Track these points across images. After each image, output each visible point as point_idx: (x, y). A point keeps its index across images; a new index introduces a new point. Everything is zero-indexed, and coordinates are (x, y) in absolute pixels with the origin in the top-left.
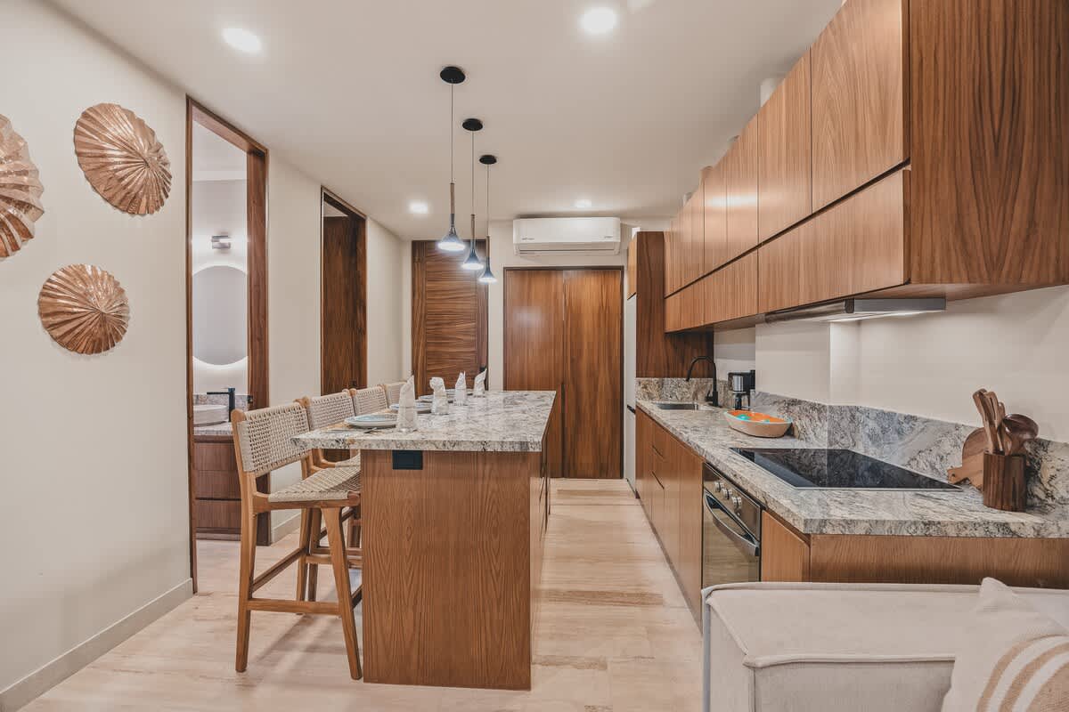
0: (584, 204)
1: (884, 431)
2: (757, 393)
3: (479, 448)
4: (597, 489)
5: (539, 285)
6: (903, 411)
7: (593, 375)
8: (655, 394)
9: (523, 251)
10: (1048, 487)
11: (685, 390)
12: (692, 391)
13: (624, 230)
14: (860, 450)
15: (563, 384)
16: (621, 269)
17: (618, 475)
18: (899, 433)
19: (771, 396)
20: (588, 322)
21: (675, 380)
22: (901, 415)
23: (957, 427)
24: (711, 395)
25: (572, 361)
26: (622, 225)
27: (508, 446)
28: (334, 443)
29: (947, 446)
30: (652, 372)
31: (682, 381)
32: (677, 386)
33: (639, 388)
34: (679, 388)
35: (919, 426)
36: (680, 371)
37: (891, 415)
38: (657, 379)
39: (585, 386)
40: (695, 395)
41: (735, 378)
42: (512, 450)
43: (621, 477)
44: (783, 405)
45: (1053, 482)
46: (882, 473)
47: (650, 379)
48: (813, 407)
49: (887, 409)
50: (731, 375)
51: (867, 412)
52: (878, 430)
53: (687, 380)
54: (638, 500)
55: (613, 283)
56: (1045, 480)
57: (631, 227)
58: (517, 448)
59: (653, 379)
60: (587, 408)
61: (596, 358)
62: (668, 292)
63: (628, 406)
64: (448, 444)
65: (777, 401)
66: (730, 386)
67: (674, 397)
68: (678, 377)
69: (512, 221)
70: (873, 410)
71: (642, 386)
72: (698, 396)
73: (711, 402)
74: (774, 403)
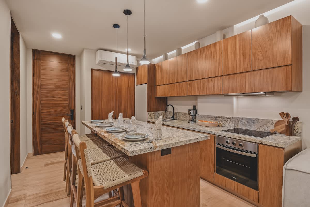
1: (248, 123)
2: (200, 115)
3: (196, 141)
6: (254, 117)
8: (153, 117)
9: (101, 63)
10: (296, 130)
11: (161, 115)
12: (163, 115)
14: (240, 127)
15: (115, 115)
16: (134, 74)
18: (253, 123)
19: (207, 116)
20: (124, 92)
21: (158, 112)
22: (254, 119)
23: (272, 120)
24: (172, 116)
25: (118, 106)
26: (136, 59)
29: (269, 125)
30: (152, 110)
31: (160, 112)
32: (159, 114)
35: (259, 121)
36: (159, 109)
37: (250, 119)
38: (153, 112)
42: (204, 140)
44: (213, 118)
45: (298, 130)
46: (247, 132)
48: (228, 118)
49: (249, 118)
51: (242, 119)
52: (246, 122)
53: (165, 112)
55: (132, 79)
56: (296, 129)
59: (152, 112)
62: (157, 84)
69: (97, 50)
70: (244, 118)
71: (149, 115)
72: (164, 117)
73: (172, 119)
74: (209, 118)
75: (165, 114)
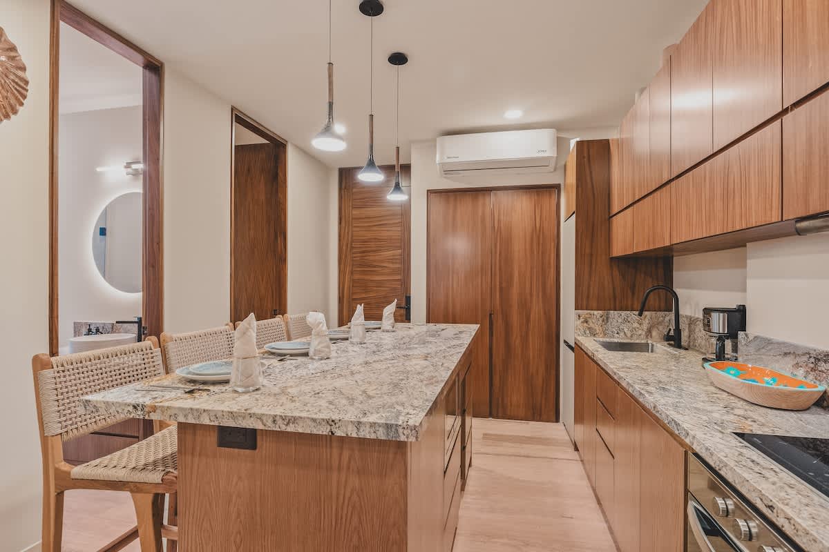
0: (514, 114)
2: (751, 338)
3: (324, 430)
4: (529, 435)
5: (465, 207)
7: (525, 306)
8: (598, 329)
9: (448, 171)
11: (636, 325)
12: (645, 327)
13: (560, 143)
15: (491, 315)
16: (557, 187)
17: (554, 419)
19: (778, 343)
20: (519, 247)
21: (623, 313)
24: (672, 333)
25: (501, 289)
26: (558, 138)
27: (368, 429)
28: (131, 409)
30: (595, 305)
31: (633, 315)
32: (626, 321)
33: (579, 322)
34: (626, 324)
36: (630, 303)
38: (600, 312)
39: (515, 318)
40: (649, 332)
41: (715, 315)
42: (373, 436)
43: (557, 420)
44: (805, 358)
47: (592, 312)
50: (707, 311)
53: (640, 315)
54: (576, 452)
55: (548, 202)
57: (569, 140)
58: (381, 434)
59: (596, 312)
60: (518, 342)
61: (528, 285)
62: (615, 209)
63: (565, 342)
64: (280, 422)
65: (788, 352)
66: (707, 325)
67: (622, 334)
68: (627, 310)
69: (435, 140)
71: (582, 320)
72: (654, 333)
73: (672, 342)
74: (786, 354)
75: (660, 323)
